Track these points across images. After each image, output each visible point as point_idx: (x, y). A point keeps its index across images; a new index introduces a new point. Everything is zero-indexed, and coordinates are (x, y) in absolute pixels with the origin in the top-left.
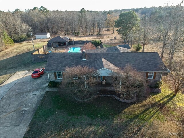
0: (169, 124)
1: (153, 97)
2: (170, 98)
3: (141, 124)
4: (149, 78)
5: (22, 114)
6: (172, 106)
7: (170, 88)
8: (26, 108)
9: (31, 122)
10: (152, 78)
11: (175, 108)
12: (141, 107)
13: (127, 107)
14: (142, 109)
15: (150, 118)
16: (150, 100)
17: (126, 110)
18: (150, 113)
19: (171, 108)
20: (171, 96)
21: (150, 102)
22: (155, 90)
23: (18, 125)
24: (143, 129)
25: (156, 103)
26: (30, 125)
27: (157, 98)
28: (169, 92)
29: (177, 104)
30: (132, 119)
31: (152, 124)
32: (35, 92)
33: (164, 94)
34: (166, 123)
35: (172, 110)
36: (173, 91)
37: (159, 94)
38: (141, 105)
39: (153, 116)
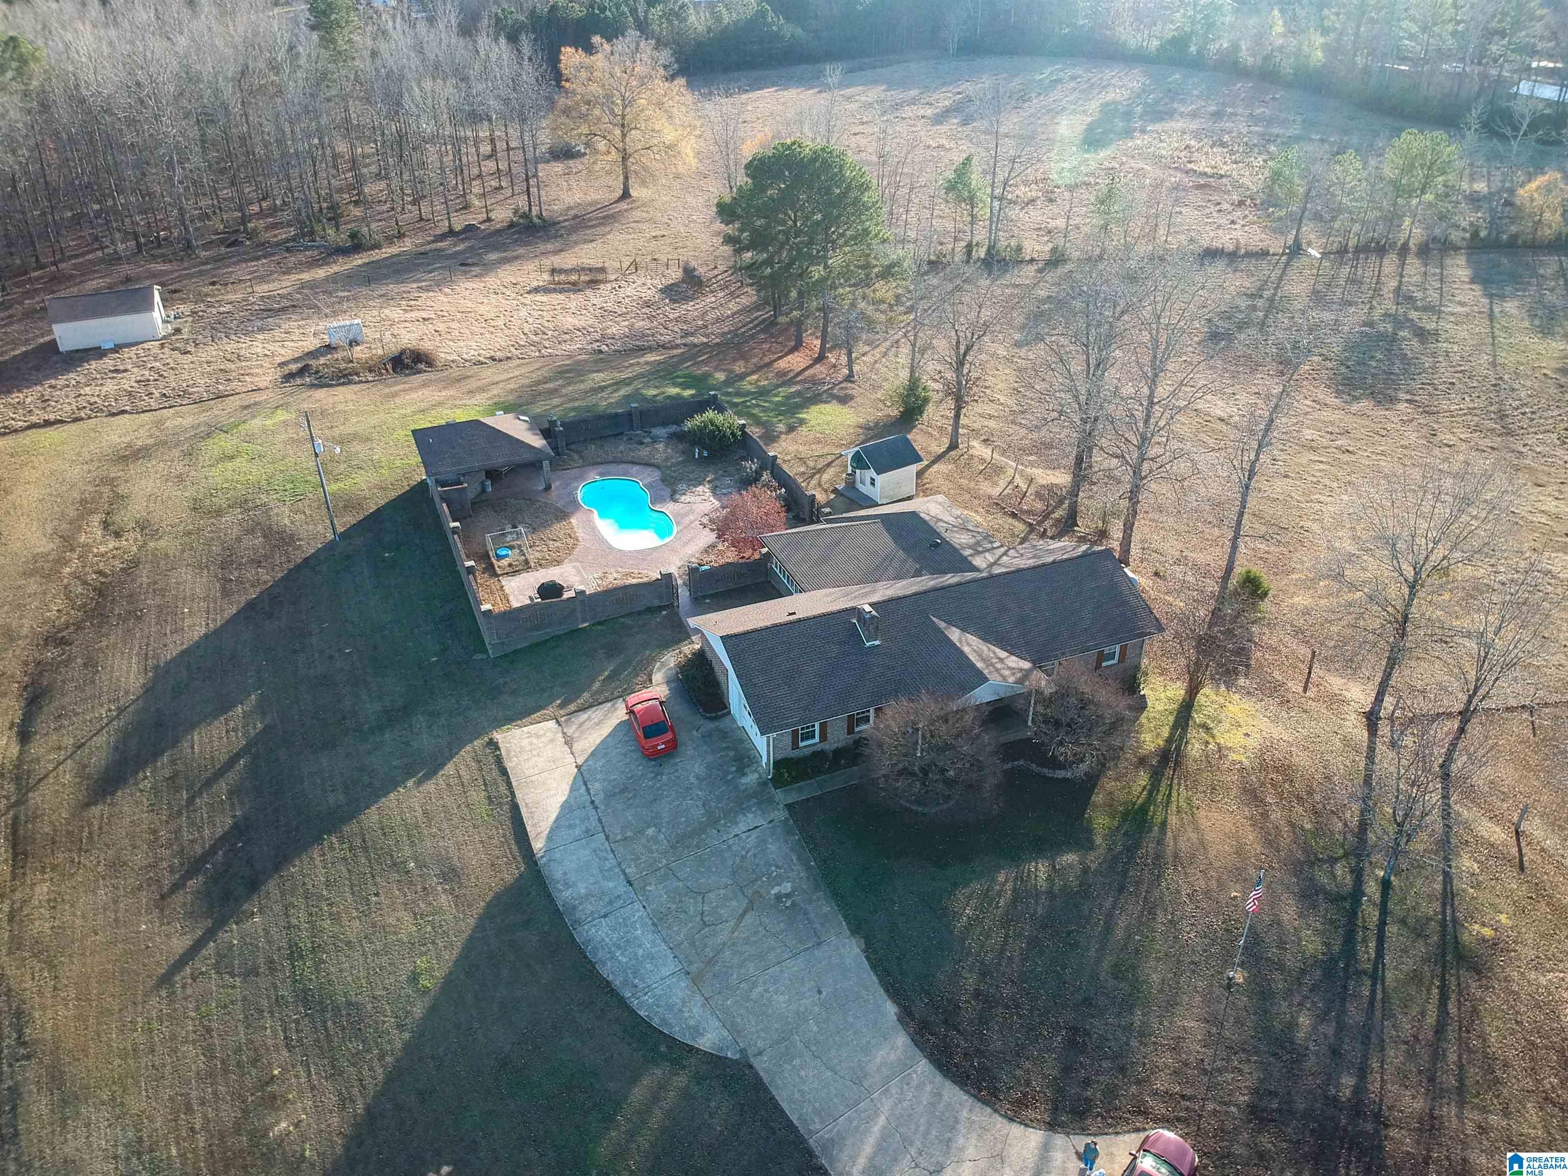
4: (1104, 665)
5: (790, 908)
8: (778, 884)
9: (848, 922)
10: (1115, 662)
26: (853, 932)
32: (742, 818)
33: (1157, 708)
37: (1146, 715)
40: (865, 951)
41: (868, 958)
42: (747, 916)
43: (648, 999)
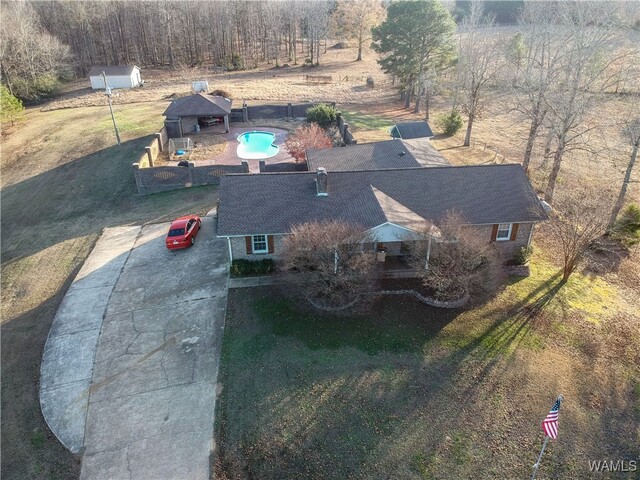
0: (552, 354)
1: (510, 288)
2: (553, 288)
3: (489, 360)
4: (498, 239)
5: (187, 354)
6: (558, 311)
7: (551, 260)
8: (190, 337)
9: (220, 372)
10: (508, 238)
11: (565, 316)
12: (484, 317)
13: (449, 320)
14: (488, 322)
15: (509, 344)
16: (503, 298)
17: (450, 327)
18: (506, 330)
19: (554, 315)
20: (556, 282)
21: (505, 302)
22: (516, 269)
23: (190, 383)
24: (494, 371)
25: (519, 304)
26: (220, 380)
27: (520, 291)
28: (549, 272)
29: (570, 303)
30: (467, 349)
31: (513, 358)
32: (197, 291)
33: (536, 278)
34: (546, 352)
35: (558, 320)
36: (560, 268)
37: (525, 280)
38: (481, 312)
39: (513, 338)
40: (219, 396)
41: (217, 402)
42: (157, 353)
43: (53, 393)
